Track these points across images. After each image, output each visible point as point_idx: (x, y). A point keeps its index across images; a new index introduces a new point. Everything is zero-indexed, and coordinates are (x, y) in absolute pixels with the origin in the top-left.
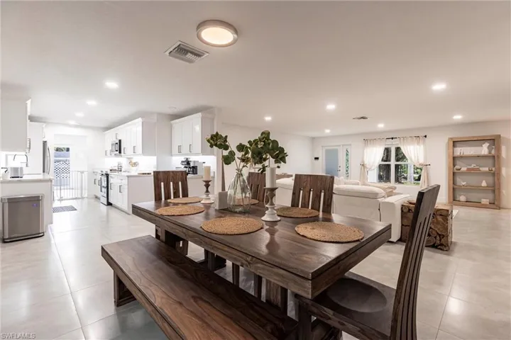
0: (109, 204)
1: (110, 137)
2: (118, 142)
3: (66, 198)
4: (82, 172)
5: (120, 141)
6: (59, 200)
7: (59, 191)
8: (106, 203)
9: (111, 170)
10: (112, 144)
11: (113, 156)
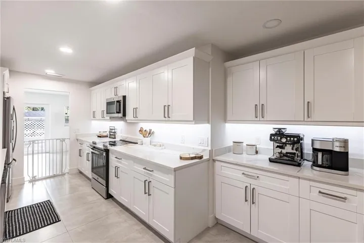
0: (109, 196)
1: (103, 94)
2: (121, 99)
3: (40, 176)
4: (63, 140)
5: (124, 97)
6: (30, 182)
7: (30, 157)
8: (104, 195)
9: (98, 136)
10: (107, 103)
11: (108, 118)
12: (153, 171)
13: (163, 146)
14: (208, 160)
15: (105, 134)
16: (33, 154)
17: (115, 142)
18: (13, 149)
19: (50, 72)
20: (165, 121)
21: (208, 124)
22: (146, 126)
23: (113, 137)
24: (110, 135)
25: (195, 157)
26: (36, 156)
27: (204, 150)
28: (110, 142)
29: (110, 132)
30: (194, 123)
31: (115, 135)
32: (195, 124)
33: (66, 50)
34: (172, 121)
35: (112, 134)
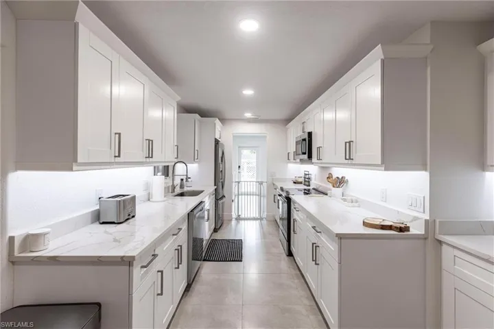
0: (290, 254)
2: (306, 136)
4: (261, 183)
5: (310, 134)
6: (236, 219)
8: (286, 250)
9: (295, 183)
10: (296, 142)
11: (298, 160)
12: (320, 232)
13: (357, 202)
14: (424, 238)
15: (300, 180)
16: (238, 195)
17: (309, 190)
18: (223, 187)
19: (248, 115)
20: (347, 164)
21: (424, 172)
22: (337, 172)
23: (307, 183)
24: (305, 181)
25: (391, 226)
26: (240, 197)
27: (416, 219)
28: (305, 190)
29: (305, 178)
30: (383, 168)
31: (309, 182)
32: (385, 170)
33: (248, 92)
34: (355, 165)
35: (307, 181)
